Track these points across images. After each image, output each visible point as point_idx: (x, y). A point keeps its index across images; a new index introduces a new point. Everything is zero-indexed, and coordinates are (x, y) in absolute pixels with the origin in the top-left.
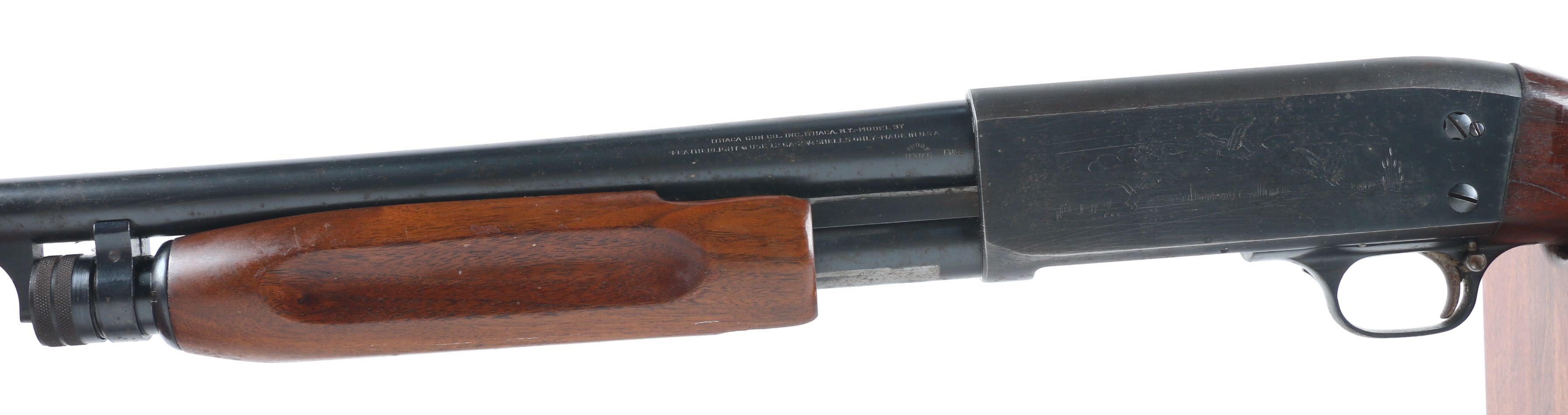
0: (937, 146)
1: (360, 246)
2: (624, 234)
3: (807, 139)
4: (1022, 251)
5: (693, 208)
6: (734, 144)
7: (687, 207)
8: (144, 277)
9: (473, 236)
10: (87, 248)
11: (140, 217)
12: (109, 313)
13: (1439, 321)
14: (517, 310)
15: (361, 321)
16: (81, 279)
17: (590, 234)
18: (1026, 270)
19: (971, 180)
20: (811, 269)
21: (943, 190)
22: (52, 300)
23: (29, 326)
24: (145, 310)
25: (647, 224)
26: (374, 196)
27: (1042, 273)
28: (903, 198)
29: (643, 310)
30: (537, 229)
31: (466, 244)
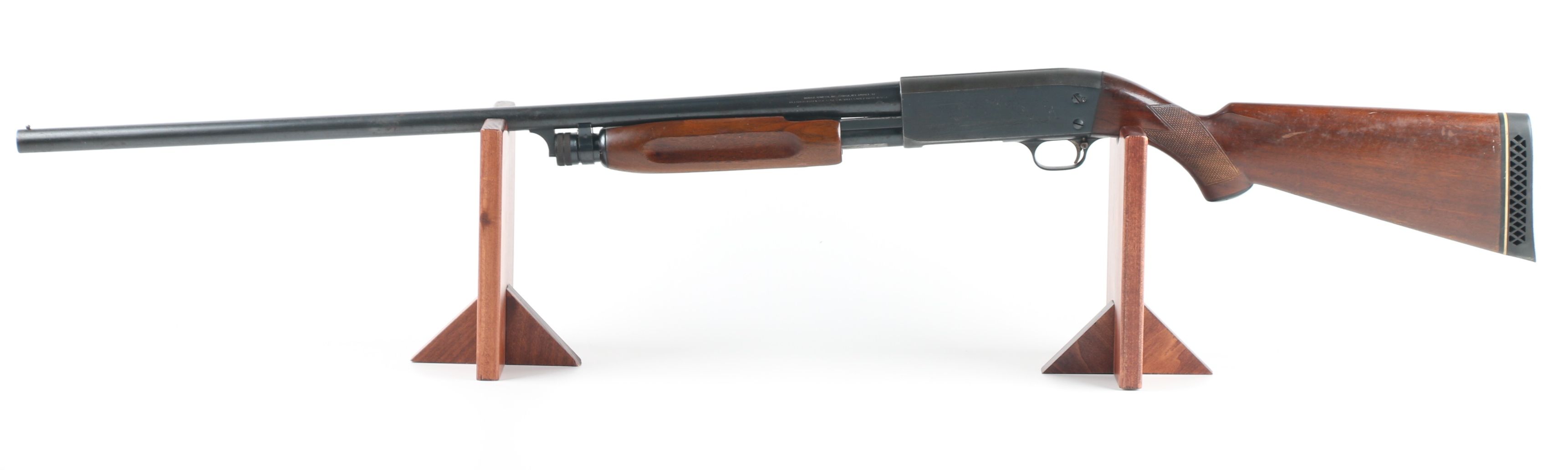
0: (887, 101)
1: (677, 136)
2: (772, 134)
3: (839, 98)
4: (917, 140)
5: (797, 124)
6: (813, 100)
7: (796, 123)
8: (597, 142)
9: (718, 134)
10: (574, 131)
11: (593, 121)
12: (583, 155)
13: (1073, 164)
14: (734, 160)
15: (677, 162)
16: (574, 143)
17: (759, 133)
18: (920, 145)
19: (899, 114)
20: (840, 145)
21: (889, 118)
22: (564, 150)
23: (554, 159)
24: (597, 154)
25: (781, 130)
26: (681, 115)
27: (925, 147)
28: (874, 120)
29: (778, 160)
30: (741, 131)
31: (715, 136)
